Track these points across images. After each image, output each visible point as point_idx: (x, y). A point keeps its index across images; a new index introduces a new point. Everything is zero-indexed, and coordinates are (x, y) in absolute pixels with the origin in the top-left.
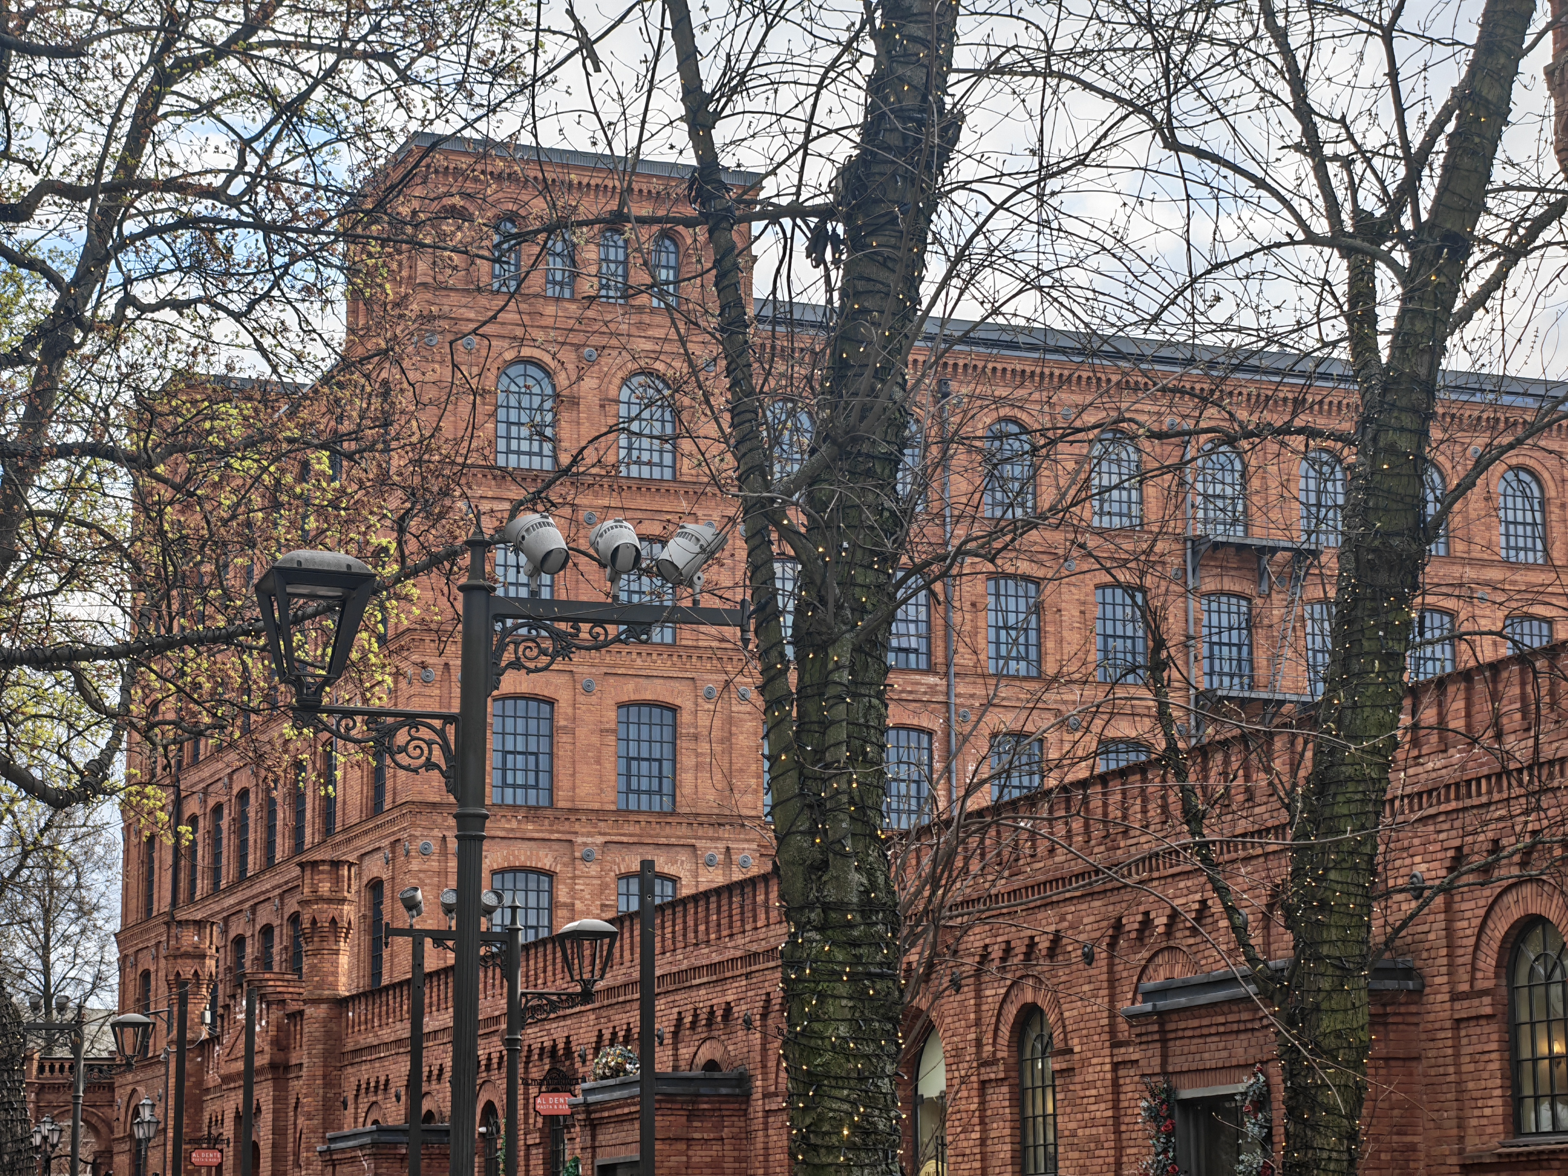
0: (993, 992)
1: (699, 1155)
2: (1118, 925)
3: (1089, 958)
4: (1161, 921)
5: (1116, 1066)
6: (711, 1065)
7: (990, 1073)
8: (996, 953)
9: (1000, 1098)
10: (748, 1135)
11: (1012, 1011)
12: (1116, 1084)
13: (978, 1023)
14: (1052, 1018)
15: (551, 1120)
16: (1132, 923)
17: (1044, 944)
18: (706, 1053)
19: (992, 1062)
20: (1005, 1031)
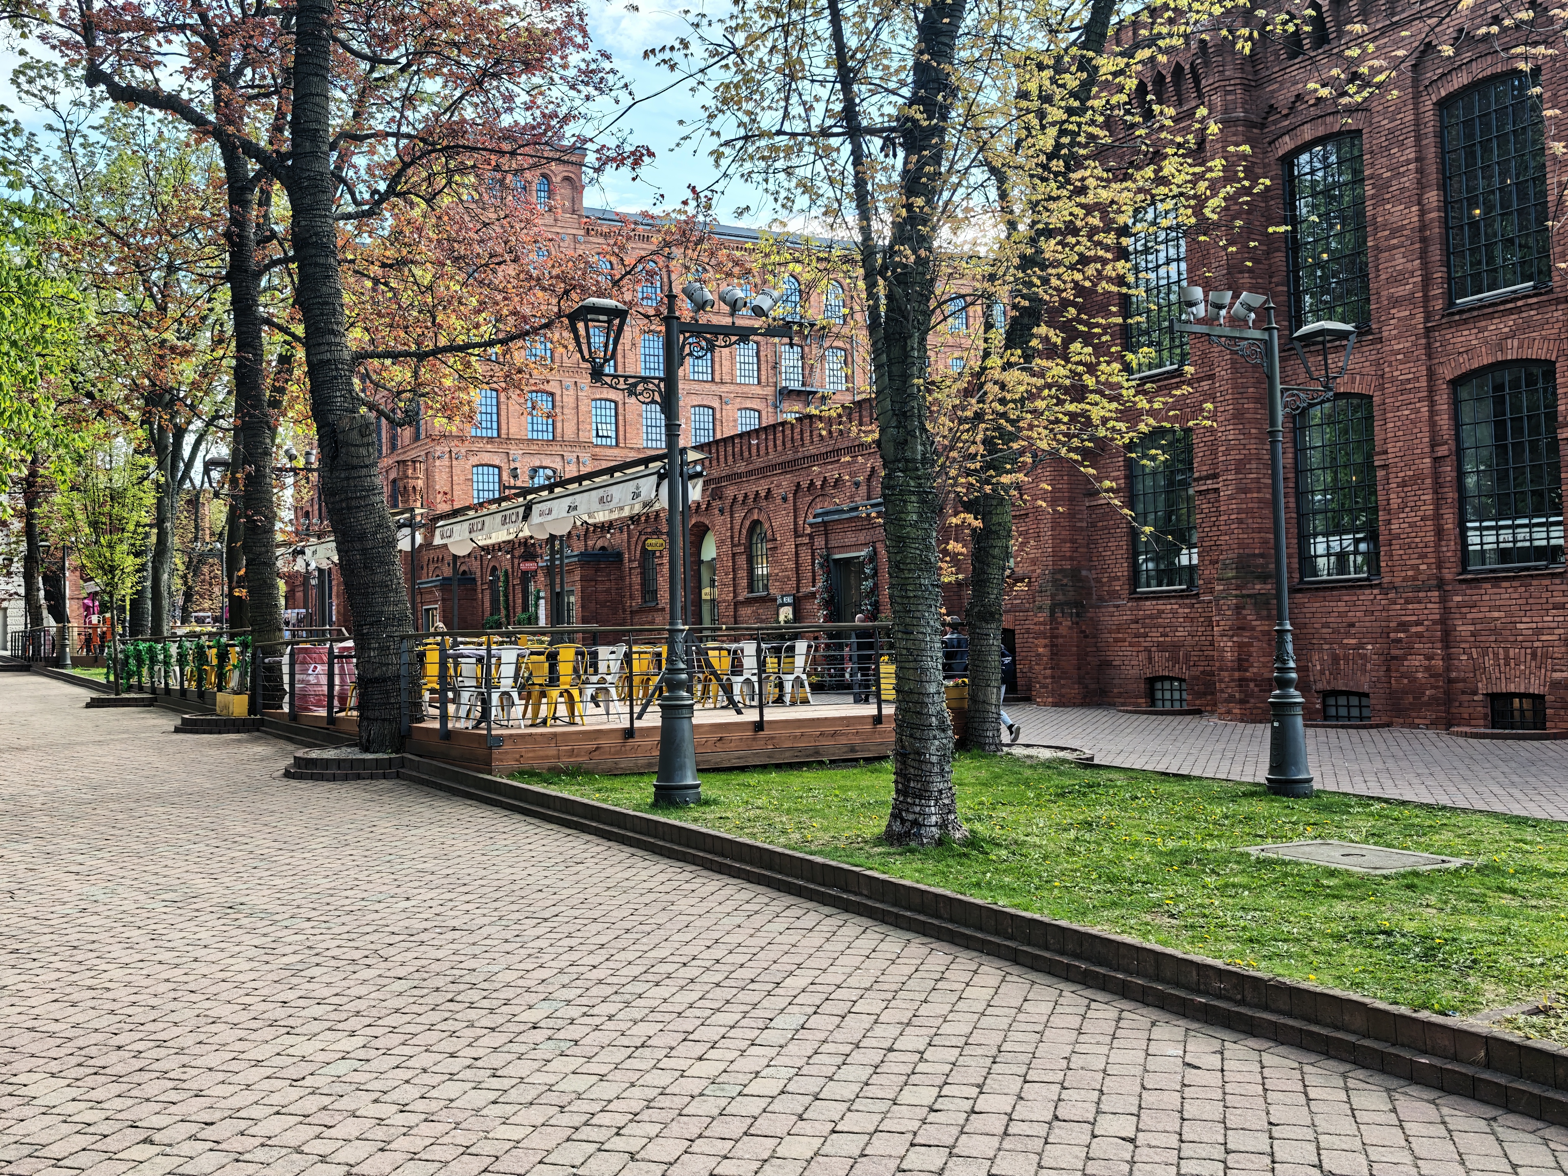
0: (739, 515)
1: (600, 587)
2: (798, 485)
3: (785, 499)
4: (818, 483)
5: (797, 546)
6: (603, 548)
7: (738, 550)
8: (740, 498)
9: (742, 561)
10: (622, 578)
11: (747, 523)
12: (797, 554)
13: (732, 528)
14: (766, 525)
15: (525, 573)
16: (805, 484)
17: (763, 494)
18: (600, 544)
19: (739, 544)
20: (744, 532)
